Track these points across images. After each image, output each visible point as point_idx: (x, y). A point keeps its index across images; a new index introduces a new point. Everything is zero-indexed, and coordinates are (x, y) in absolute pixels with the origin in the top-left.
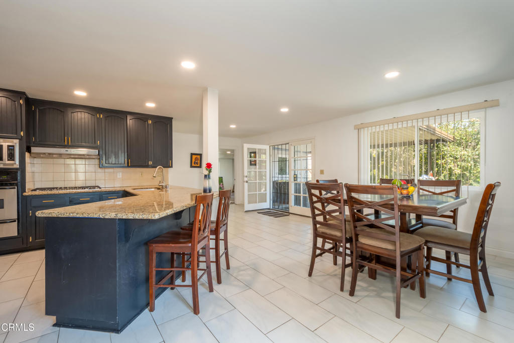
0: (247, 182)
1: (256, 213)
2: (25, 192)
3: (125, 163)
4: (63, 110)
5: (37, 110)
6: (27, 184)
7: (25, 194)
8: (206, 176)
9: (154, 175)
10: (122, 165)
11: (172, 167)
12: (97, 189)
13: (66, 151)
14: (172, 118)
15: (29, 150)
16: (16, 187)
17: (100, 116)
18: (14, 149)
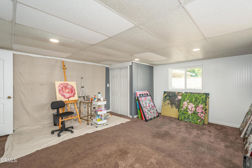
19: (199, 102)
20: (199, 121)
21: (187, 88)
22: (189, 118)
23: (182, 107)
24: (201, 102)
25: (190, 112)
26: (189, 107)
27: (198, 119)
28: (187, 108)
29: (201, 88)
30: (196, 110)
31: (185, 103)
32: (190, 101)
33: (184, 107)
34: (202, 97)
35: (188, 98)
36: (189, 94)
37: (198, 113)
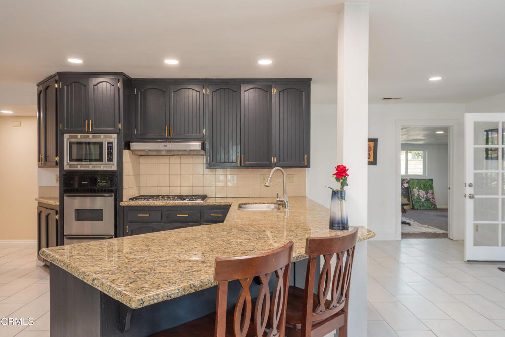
0: (471, 197)
1: (495, 267)
2: (122, 201)
3: (237, 161)
4: (164, 90)
5: (139, 93)
6: (124, 190)
7: (122, 204)
8: (334, 193)
9: (267, 184)
10: (233, 164)
11: (308, 166)
12: (199, 202)
13: (165, 146)
14: (310, 80)
15: (128, 146)
16: (113, 194)
17: (206, 91)
18: (112, 146)
19: (428, 189)
20: (433, 206)
21: (409, 174)
22: (424, 206)
23: (414, 195)
24: (429, 188)
25: (423, 200)
26: (421, 194)
27: (431, 205)
28: (419, 195)
29: (422, 174)
30: (427, 197)
31: (415, 190)
32: (419, 187)
33: (415, 195)
34: (429, 183)
35: (417, 185)
36: (416, 181)
37: (430, 199)
